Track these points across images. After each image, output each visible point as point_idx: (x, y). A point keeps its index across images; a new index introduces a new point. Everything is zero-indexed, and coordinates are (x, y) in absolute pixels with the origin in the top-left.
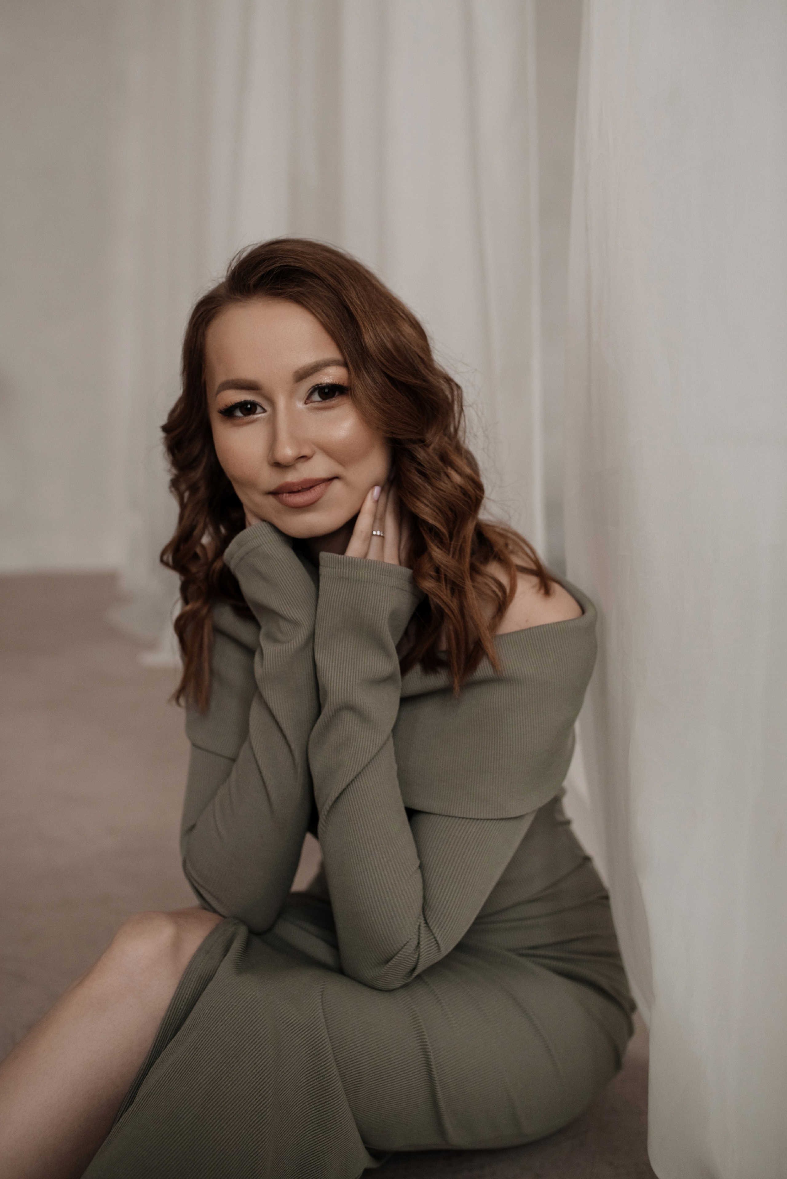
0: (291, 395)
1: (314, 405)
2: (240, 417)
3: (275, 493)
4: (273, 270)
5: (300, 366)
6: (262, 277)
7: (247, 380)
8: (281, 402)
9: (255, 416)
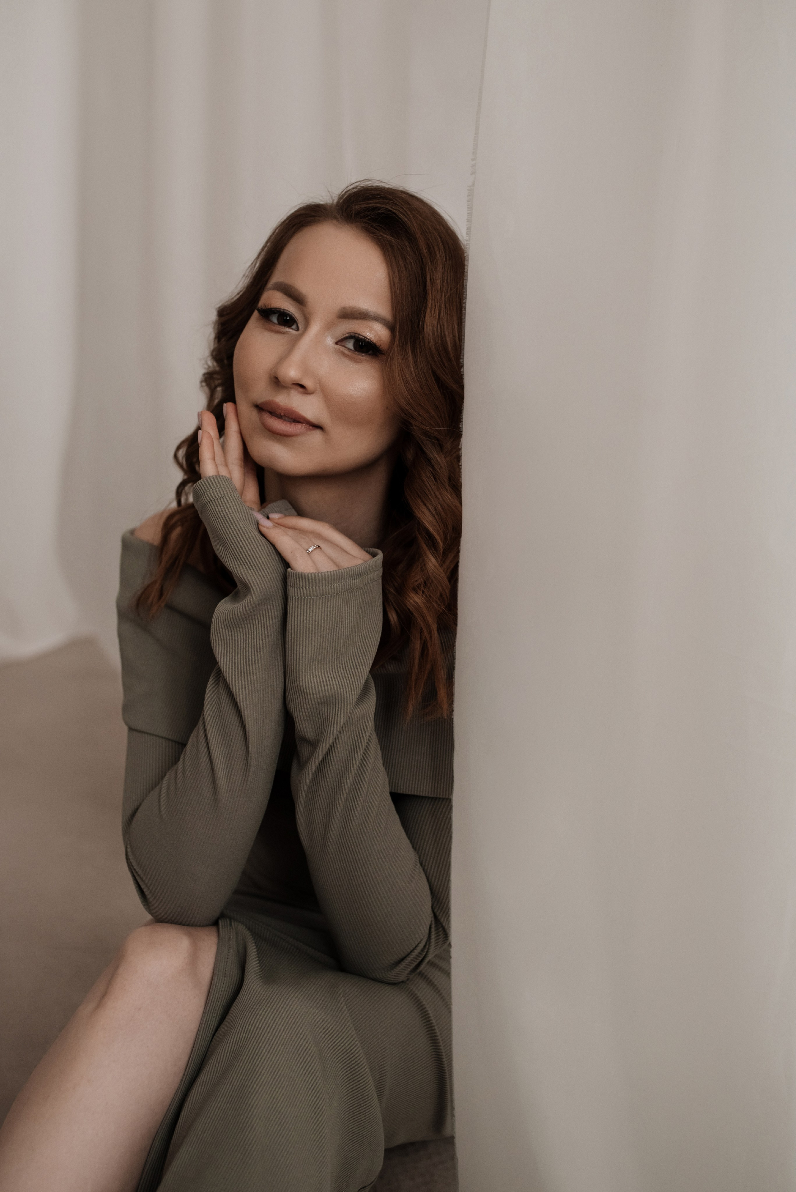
0: (329, 326)
1: (342, 349)
2: (273, 322)
3: (260, 408)
4: (380, 208)
5: (351, 305)
6: (368, 209)
7: (297, 291)
8: (315, 328)
9: (287, 330)
